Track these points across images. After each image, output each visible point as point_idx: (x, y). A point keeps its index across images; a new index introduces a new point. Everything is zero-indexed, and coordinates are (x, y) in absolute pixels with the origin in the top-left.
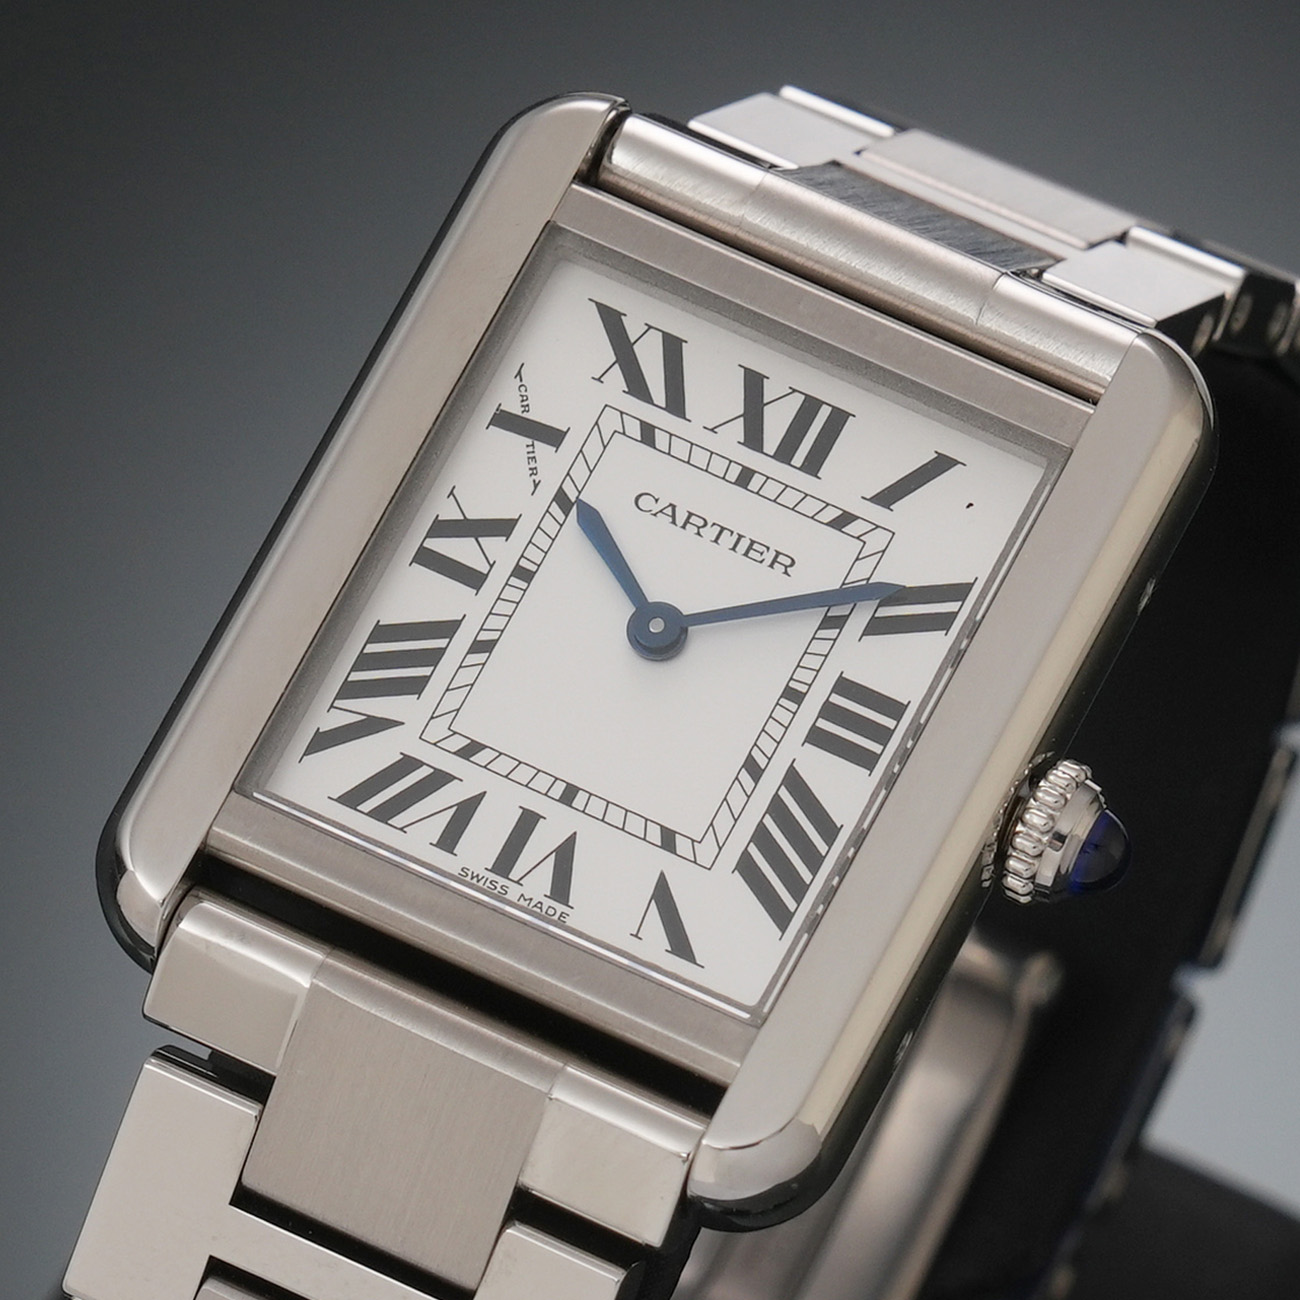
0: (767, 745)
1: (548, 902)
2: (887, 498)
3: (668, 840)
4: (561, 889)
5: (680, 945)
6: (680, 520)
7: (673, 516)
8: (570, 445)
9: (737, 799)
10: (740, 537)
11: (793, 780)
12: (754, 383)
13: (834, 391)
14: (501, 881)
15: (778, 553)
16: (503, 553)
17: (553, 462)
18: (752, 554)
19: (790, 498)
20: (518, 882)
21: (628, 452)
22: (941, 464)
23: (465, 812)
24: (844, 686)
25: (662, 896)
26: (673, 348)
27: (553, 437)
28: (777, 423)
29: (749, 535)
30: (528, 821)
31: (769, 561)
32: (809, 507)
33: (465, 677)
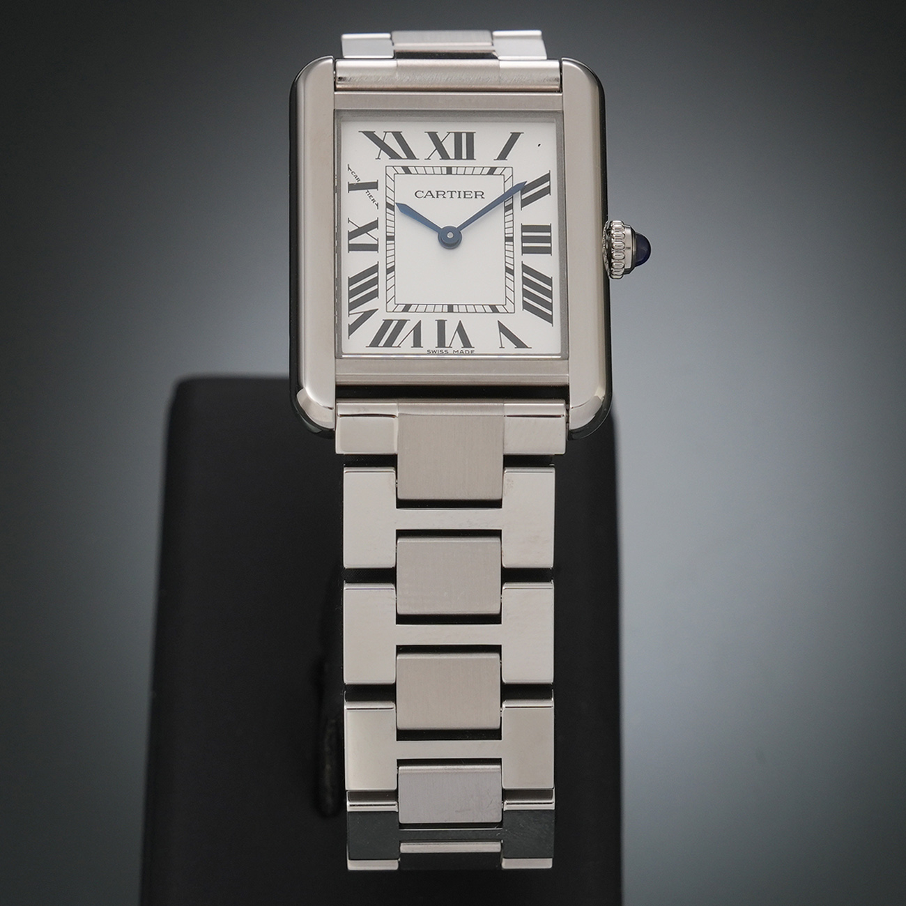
0: (510, 261)
1: (464, 350)
2: (503, 156)
3: (494, 309)
4: (466, 343)
5: (519, 344)
6: (435, 195)
7: (432, 195)
8: (381, 185)
9: (510, 284)
10: (459, 192)
11: (526, 269)
12: (433, 136)
13: (464, 127)
14: (444, 349)
15: (476, 192)
16: (379, 234)
17: (378, 194)
18: (467, 196)
19: (469, 171)
20: (450, 347)
21: (402, 179)
22: (515, 137)
23: (417, 330)
24: (525, 228)
25: (503, 329)
26: (398, 136)
27: (374, 185)
28: (449, 147)
29: (462, 190)
30: (441, 325)
31: (474, 197)
32: (477, 171)
33: (390, 283)
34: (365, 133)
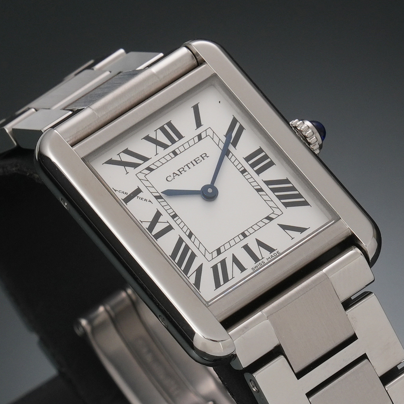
0: (255, 184)
1: (272, 254)
2: (199, 124)
3: (269, 219)
4: (271, 250)
5: (301, 230)
6: (179, 173)
7: (177, 174)
8: (142, 188)
9: (266, 198)
11: (268, 183)
12: (148, 138)
13: (162, 122)
14: (260, 262)
15: (201, 156)
16: (165, 218)
17: (145, 194)
18: (198, 162)
19: (186, 146)
20: (263, 258)
21: (151, 176)
22: (196, 108)
23: (235, 260)
24: (247, 159)
25: (285, 227)
26: (127, 152)
27: (138, 191)
28: (162, 138)
29: (192, 160)
30: (246, 248)
31: (202, 159)
32: (191, 143)
33: (197, 243)
34: (106, 163)
